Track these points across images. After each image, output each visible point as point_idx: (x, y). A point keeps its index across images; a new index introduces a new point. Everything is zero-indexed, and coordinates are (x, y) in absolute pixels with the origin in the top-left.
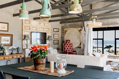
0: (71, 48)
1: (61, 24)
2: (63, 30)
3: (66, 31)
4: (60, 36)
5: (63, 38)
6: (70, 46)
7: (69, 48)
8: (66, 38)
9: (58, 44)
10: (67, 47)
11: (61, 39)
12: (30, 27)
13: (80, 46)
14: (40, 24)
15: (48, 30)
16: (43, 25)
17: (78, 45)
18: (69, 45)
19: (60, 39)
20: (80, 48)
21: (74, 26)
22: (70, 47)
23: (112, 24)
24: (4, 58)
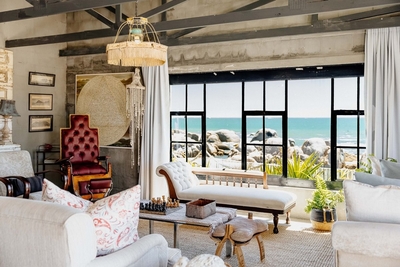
0: (92, 145)
1: (65, 58)
2: (70, 79)
3: (81, 85)
4: (61, 101)
5: (71, 109)
6: (87, 139)
7: (82, 146)
8: (80, 110)
10: (76, 141)
13: (126, 139)
17: (120, 135)
18: (82, 134)
19: (58, 112)
20: (126, 143)
22: (87, 141)
23: (232, 62)
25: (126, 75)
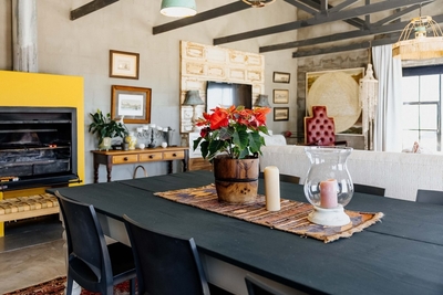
0: (330, 132)
1: (296, 59)
2: (301, 77)
3: (311, 81)
4: (293, 96)
5: (302, 103)
6: (326, 126)
7: (322, 132)
8: (311, 102)
9: (287, 120)
10: (318, 129)
11: (295, 106)
12: (202, 66)
13: (357, 127)
14: (234, 57)
15: (257, 76)
16: (242, 60)
17: (351, 123)
18: (322, 123)
19: (292, 105)
20: (359, 131)
21: (338, 62)
22: (326, 129)
24: (125, 159)
25: (356, 71)
